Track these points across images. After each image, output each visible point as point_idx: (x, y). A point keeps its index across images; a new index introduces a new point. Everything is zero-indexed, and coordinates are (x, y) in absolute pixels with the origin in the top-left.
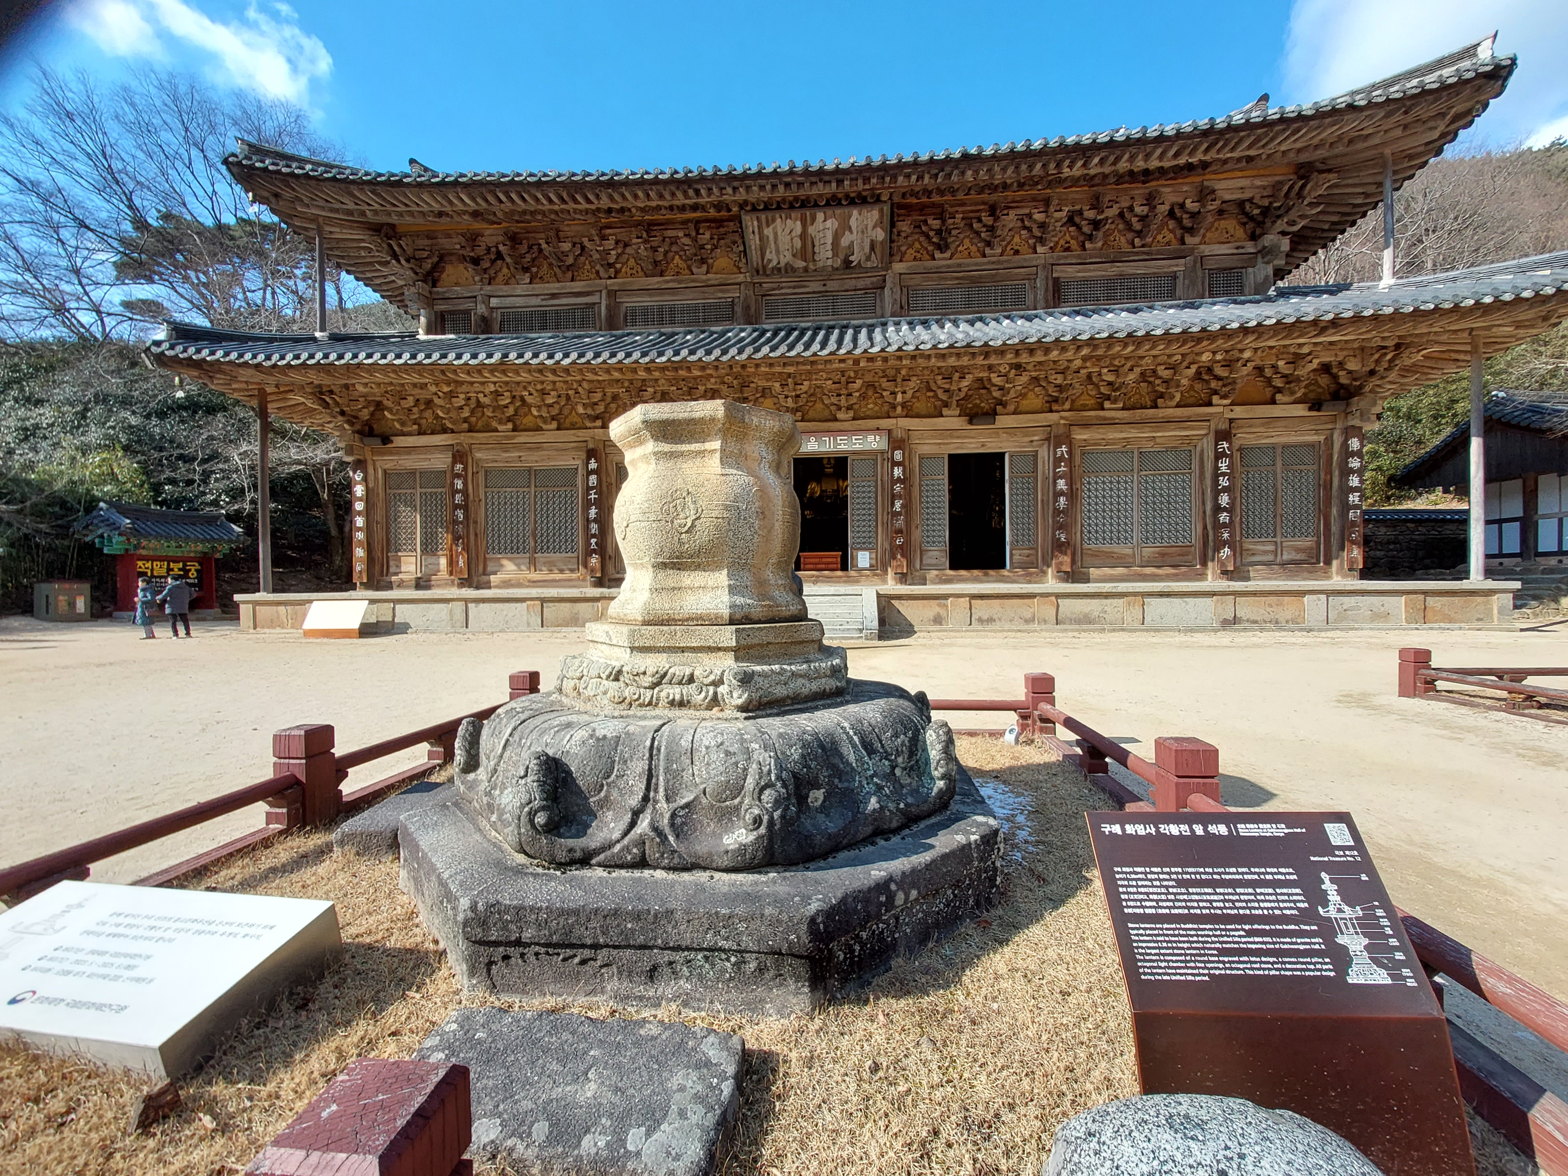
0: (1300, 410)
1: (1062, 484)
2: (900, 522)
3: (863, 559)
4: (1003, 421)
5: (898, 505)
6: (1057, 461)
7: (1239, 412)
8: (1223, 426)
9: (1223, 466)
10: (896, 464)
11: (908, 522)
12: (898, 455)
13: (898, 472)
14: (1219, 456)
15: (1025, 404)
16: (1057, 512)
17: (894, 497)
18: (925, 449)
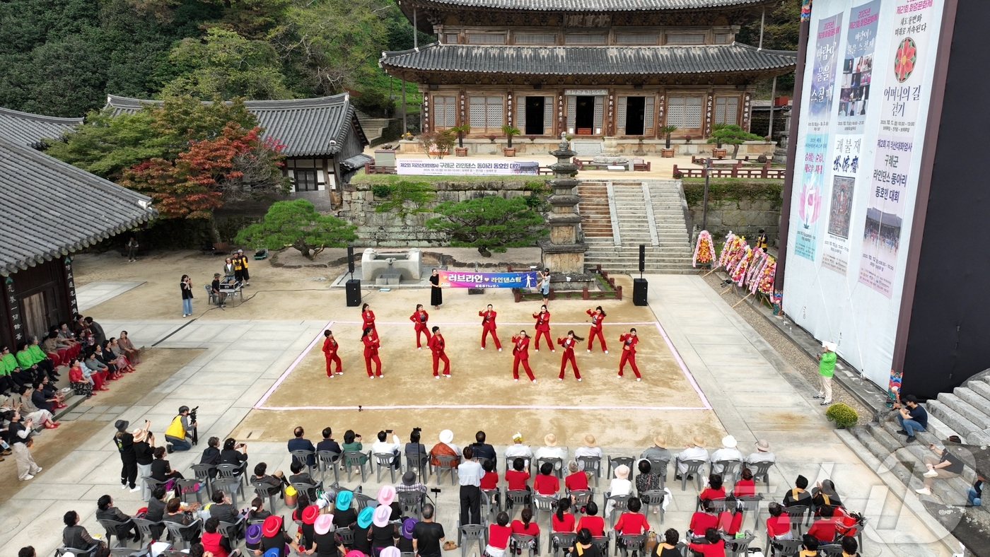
0: (733, 87)
1: (661, 108)
2: (611, 119)
3: (598, 131)
4: (644, 87)
5: (610, 114)
6: (661, 101)
7: (716, 87)
8: (711, 91)
9: (710, 104)
10: (610, 100)
11: (613, 119)
12: (611, 97)
13: (611, 103)
14: (709, 101)
15: (652, 81)
16: (660, 117)
17: (609, 111)
18: (620, 95)
